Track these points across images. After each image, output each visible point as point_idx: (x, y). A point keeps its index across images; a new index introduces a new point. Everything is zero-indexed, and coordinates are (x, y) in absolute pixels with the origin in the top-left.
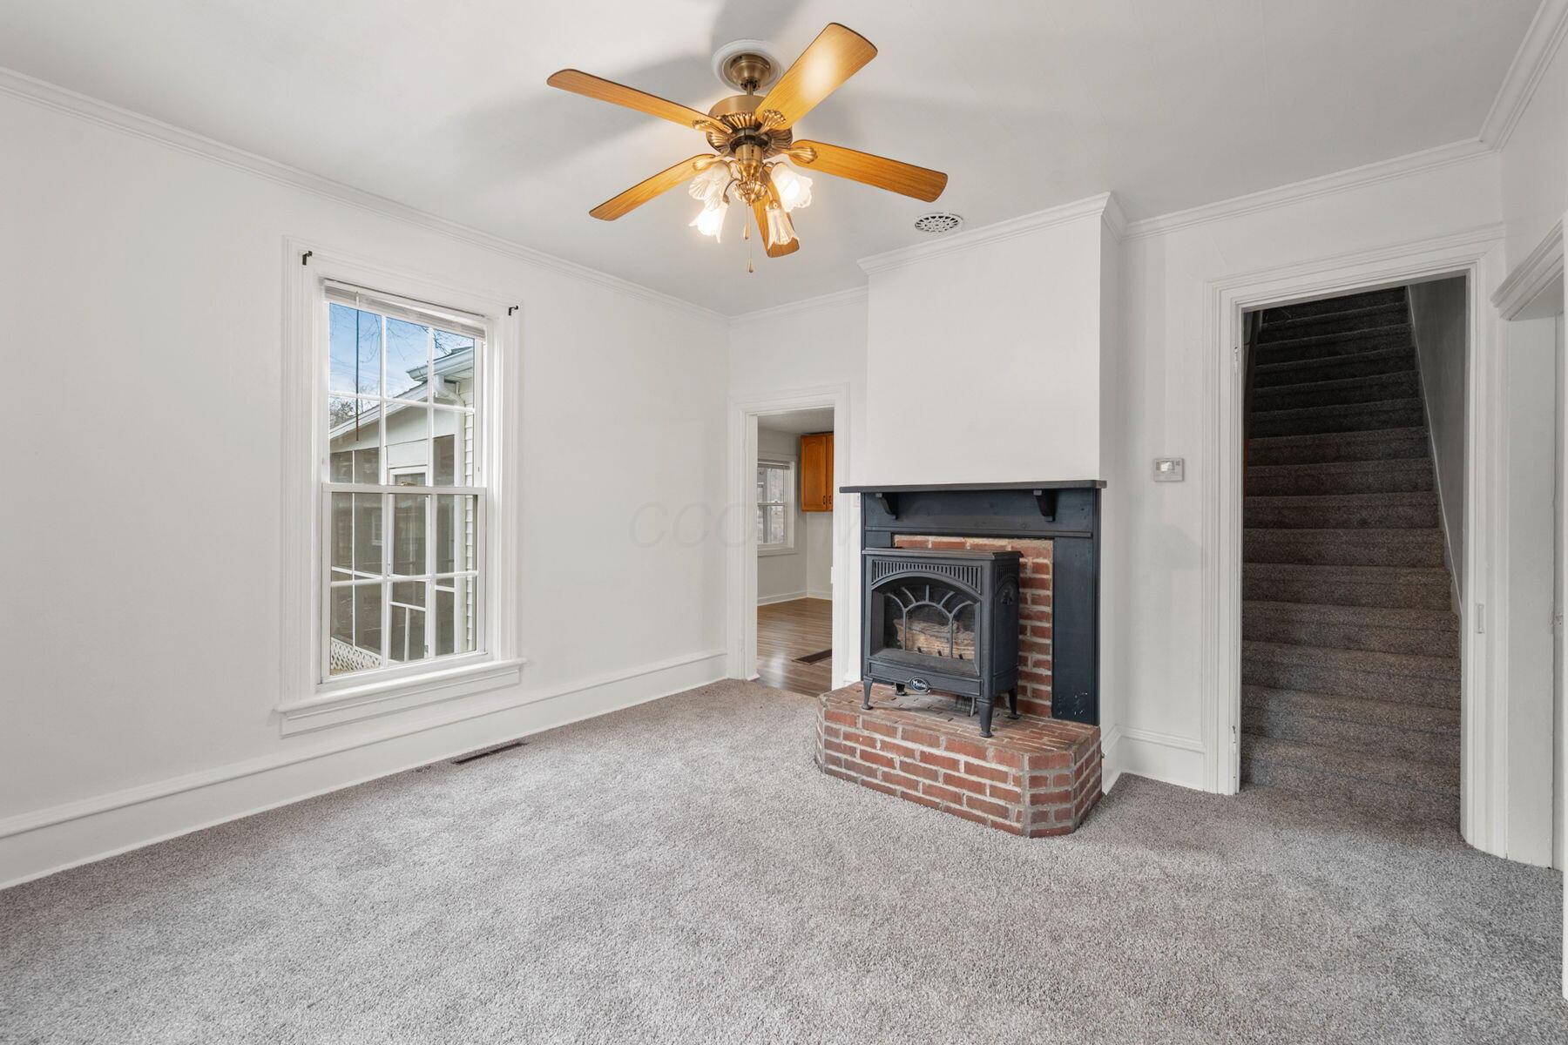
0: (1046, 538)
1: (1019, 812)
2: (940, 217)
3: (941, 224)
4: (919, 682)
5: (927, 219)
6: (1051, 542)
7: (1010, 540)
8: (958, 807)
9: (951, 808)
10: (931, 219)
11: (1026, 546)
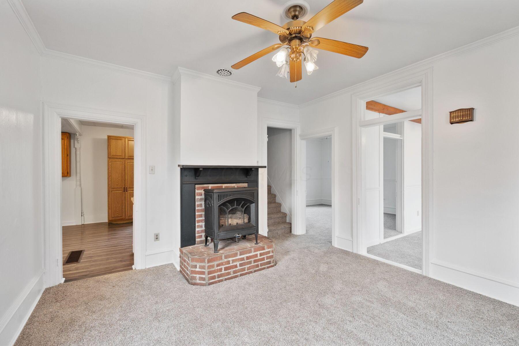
0: (246, 183)
1: (273, 260)
2: (226, 70)
3: (226, 74)
4: (239, 234)
5: (221, 70)
6: (247, 184)
7: (236, 184)
8: (258, 268)
9: (255, 270)
10: (222, 71)
11: (241, 185)
